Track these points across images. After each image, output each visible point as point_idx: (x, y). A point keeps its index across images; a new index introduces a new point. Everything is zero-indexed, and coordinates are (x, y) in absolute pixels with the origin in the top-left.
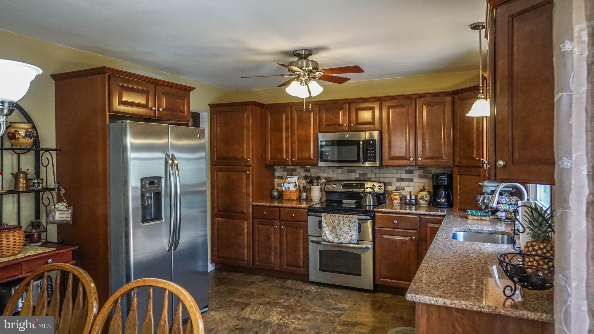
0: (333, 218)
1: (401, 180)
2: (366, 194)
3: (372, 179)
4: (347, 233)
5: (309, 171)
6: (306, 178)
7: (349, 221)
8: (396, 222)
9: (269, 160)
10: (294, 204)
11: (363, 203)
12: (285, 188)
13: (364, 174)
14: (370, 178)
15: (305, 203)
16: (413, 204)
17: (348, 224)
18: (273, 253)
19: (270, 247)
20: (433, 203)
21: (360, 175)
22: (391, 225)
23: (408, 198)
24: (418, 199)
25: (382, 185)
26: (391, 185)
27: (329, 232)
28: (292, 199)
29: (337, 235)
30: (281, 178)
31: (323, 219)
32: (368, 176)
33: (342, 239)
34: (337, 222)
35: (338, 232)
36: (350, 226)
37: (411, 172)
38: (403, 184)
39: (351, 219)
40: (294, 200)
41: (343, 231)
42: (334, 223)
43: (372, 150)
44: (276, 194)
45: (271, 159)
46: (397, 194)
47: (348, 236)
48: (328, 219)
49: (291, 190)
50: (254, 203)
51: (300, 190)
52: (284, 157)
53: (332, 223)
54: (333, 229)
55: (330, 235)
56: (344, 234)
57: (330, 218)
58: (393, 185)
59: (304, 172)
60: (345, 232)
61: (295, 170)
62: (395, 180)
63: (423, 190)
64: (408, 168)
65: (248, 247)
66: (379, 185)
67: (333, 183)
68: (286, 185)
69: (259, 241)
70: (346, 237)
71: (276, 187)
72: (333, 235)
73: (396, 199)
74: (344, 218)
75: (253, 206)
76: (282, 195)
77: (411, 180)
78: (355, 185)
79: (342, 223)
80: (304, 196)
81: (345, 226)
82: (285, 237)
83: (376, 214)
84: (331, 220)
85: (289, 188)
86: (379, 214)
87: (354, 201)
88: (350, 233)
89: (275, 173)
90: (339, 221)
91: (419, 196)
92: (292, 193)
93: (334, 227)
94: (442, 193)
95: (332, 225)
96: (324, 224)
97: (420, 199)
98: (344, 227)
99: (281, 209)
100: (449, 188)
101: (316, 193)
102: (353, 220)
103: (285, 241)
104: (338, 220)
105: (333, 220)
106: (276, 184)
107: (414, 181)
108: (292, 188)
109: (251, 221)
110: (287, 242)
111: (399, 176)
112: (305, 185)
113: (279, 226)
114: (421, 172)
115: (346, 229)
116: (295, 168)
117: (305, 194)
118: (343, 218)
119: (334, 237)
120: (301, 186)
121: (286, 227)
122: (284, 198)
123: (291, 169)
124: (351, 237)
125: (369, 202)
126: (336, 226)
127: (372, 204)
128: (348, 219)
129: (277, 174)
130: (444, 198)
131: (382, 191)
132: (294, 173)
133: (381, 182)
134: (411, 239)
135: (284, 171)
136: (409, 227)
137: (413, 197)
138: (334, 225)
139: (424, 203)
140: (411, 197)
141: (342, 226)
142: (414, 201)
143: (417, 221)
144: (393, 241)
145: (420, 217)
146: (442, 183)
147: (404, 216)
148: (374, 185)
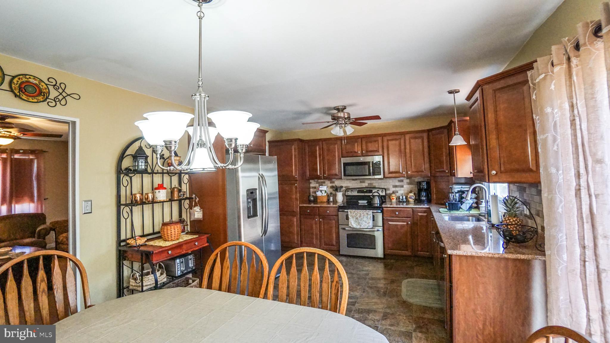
0: (356, 212)
1: (395, 186)
2: (374, 196)
3: (377, 187)
4: (366, 222)
5: (334, 182)
6: (332, 187)
7: (367, 214)
8: (397, 213)
10: (325, 205)
11: (373, 202)
12: (319, 194)
13: (370, 184)
14: (375, 186)
15: (332, 204)
16: (404, 202)
18: (314, 237)
19: (312, 234)
20: (418, 201)
21: (369, 184)
22: (394, 215)
23: (401, 197)
24: (408, 198)
25: (384, 190)
26: (389, 190)
29: (359, 223)
30: (315, 188)
31: (349, 213)
33: (363, 226)
34: (359, 215)
35: (360, 221)
36: (367, 217)
37: (402, 181)
38: (397, 189)
40: (324, 202)
43: (378, 168)
44: (312, 199)
45: (309, 175)
46: (394, 195)
48: (352, 213)
49: (323, 195)
50: (301, 205)
51: (328, 195)
52: (319, 174)
53: (355, 215)
54: (356, 220)
55: (354, 223)
56: (364, 222)
59: (331, 183)
61: (324, 182)
62: (392, 186)
63: (411, 192)
64: (399, 179)
65: (297, 233)
67: (351, 190)
69: (304, 230)
70: (365, 225)
71: (311, 194)
72: (356, 223)
73: (393, 199)
74: (364, 212)
75: (300, 207)
76: (317, 199)
77: (402, 186)
78: (366, 191)
79: (362, 215)
80: (331, 199)
81: (364, 217)
82: (323, 226)
83: (384, 209)
84: (354, 214)
85: (321, 194)
86: (386, 209)
87: (366, 202)
88: (368, 222)
89: (311, 185)
91: (409, 196)
92: (323, 198)
93: (357, 218)
94: (424, 194)
96: (350, 217)
97: (409, 198)
99: (319, 208)
100: (428, 190)
101: (340, 197)
102: (369, 213)
106: (311, 192)
107: (404, 187)
109: (299, 216)
110: (324, 229)
111: (394, 184)
112: (331, 192)
113: (318, 219)
114: (408, 181)
115: (365, 219)
117: (332, 197)
119: (357, 225)
120: (329, 193)
121: (323, 220)
122: (318, 201)
123: (322, 182)
124: (368, 225)
125: (377, 201)
127: (378, 203)
129: (312, 185)
130: (425, 197)
131: (384, 194)
132: (323, 184)
133: (383, 189)
134: (408, 224)
135: (317, 183)
136: (406, 216)
137: (404, 197)
138: (356, 217)
139: (411, 200)
140: (403, 197)
141: (362, 217)
142: (405, 199)
143: (411, 212)
144: (396, 226)
145: (412, 209)
146: (425, 188)
147: (402, 209)
148: (378, 191)
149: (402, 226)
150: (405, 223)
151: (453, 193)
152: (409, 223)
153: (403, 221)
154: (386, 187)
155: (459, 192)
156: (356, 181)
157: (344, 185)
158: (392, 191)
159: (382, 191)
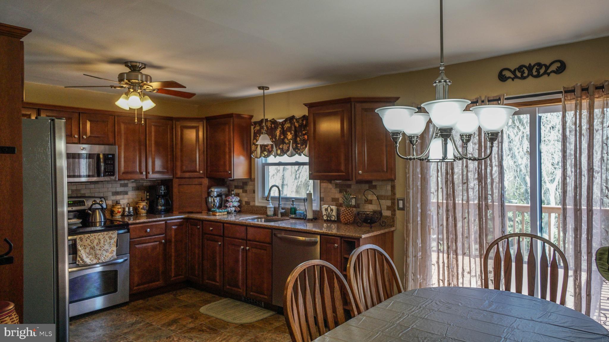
0: (91, 238)
1: (116, 193)
2: (93, 210)
3: (87, 195)
4: (107, 251)
7: (111, 238)
8: (149, 230)
11: (92, 220)
13: (77, 190)
14: (85, 194)
16: (131, 215)
17: (108, 241)
20: (152, 211)
22: (143, 234)
23: (127, 209)
24: (140, 210)
25: (103, 199)
26: (107, 200)
27: (86, 255)
29: (96, 256)
31: (78, 241)
32: (82, 192)
33: (103, 258)
34: (96, 241)
35: (98, 252)
36: (110, 242)
37: (125, 185)
38: (118, 197)
39: (111, 235)
41: (104, 250)
42: (92, 244)
43: (111, 164)
46: (119, 207)
47: (107, 254)
48: (84, 240)
53: (90, 243)
54: (91, 250)
55: (87, 257)
56: (104, 253)
57: (87, 239)
58: (109, 199)
60: (106, 251)
62: (110, 194)
63: (142, 201)
66: (100, 200)
70: (106, 256)
72: (91, 256)
73: (120, 212)
74: (105, 235)
77: (126, 193)
79: (102, 241)
81: (106, 243)
83: (131, 226)
84: (89, 241)
86: (133, 226)
88: (110, 251)
90: (99, 240)
91: (138, 207)
93: (93, 248)
94: (162, 201)
95: (89, 247)
96: (79, 247)
97: (142, 209)
98: (105, 245)
100: (168, 196)
102: (113, 236)
104: (97, 239)
105: (91, 240)
107: (129, 194)
111: (114, 190)
114: (134, 185)
115: (106, 247)
118: (103, 236)
119: (92, 259)
124: (113, 254)
125: (100, 218)
126: (96, 246)
128: (109, 236)
130: (164, 205)
131: (104, 206)
133: (101, 198)
134: (161, 243)
136: (158, 232)
137: (131, 209)
138: (92, 246)
139: (143, 212)
140: (129, 209)
141: (102, 244)
142: (132, 212)
143: (164, 226)
144: (146, 249)
145: (166, 222)
146: (163, 193)
147: (154, 223)
148: (95, 201)
149: (154, 248)
150: (158, 243)
151: (212, 197)
152: (163, 241)
153: (155, 240)
154: (102, 195)
155: (218, 196)
158: (113, 200)
159: (102, 201)
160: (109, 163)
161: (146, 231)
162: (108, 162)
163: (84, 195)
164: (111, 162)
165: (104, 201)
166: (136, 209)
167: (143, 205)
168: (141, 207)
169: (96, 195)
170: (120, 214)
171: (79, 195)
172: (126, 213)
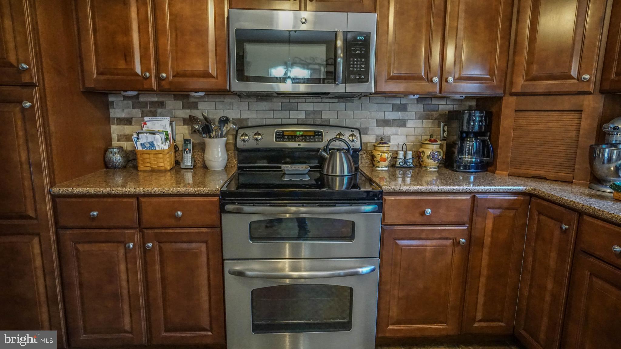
1: (385, 123)
2: (332, 152)
3: (331, 123)
5: (195, 106)
6: (190, 121)
8: (429, 212)
9: (95, 75)
11: (328, 171)
12: (143, 145)
13: (314, 112)
14: (328, 120)
15: (189, 177)
16: (409, 167)
18: (126, 307)
19: (116, 297)
20: (450, 165)
21: (308, 113)
22: (417, 218)
23: (401, 155)
25: (356, 133)
26: (366, 134)
28: (163, 168)
30: (128, 121)
32: (325, 116)
37: (403, 108)
38: (388, 131)
40: (166, 171)
43: (360, 56)
44: (117, 158)
45: (99, 73)
46: (385, 149)
49: (157, 148)
50: (56, 190)
51: (176, 147)
52: (138, 69)
58: (370, 132)
59: (184, 108)
61: (161, 104)
62: (374, 123)
63: (432, 141)
64: (397, 101)
65: (51, 301)
66: (351, 133)
67: (255, 130)
68: (144, 139)
69: (81, 285)
71: (115, 143)
73: (384, 160)
75: (54, 197)
76: (135, 159)
77: (403, 124)
78: (301, 133)
80: (188, 161)
82: (158, 267)
83: (385, 197)
85: (152, 144)
86: (393, 198)
87: (306, 168)
89: (111, 111)
92: (161, 156)
94: (471, 144)
97: (428, 157)
99: (142, 199)
100: (488, 135)
101: (217, 154)
103: (158, 276)
106: (114, 136)
107: (408, 126)
108: (161, 145)
109: (52, 235)
110: (163, 279)
111: (380, 115)
112: (188, 137)
113: (138, 242)
114: (420, 108)
116: (161, 99)
117: (190, 155)
120: (180, 139)
121: (160, 243)
122: (141, 167)
123: (152, 103)
129: (115, 113)
130: (476, 154)
131: (357, 145)
132: (159, 111)
133: (352, 129)
134: (456, 244)
135: (134, 107)
136: (452, 219)
137: (410, 155)
139: (431, 164)
140: (405, 155)
142: (411, 161)
143: (468, 205)
144: (418, 251)
145: (474, 197)
146: (476, 129)
147: (443, 197)
148: (340, 134)
149: (438, 252)
150: (449, 242)
152: (463, 240)
153: (444, 235)
154: (358, 125)
156: (269, 105)
157: (232, 115)
158: (377, 136)
159: (352, 135)
160: (358, 52)
161: (423, 213)
162: (356, 51)
163: (325, 123)
164: (361, 51)
165: (358, 135)
166: (418, 156)
167: (431, 149)
168: (428, 152)
169: (348, 123)
170: (387, 163)
171: (318, 122)
172: (399, 162)
